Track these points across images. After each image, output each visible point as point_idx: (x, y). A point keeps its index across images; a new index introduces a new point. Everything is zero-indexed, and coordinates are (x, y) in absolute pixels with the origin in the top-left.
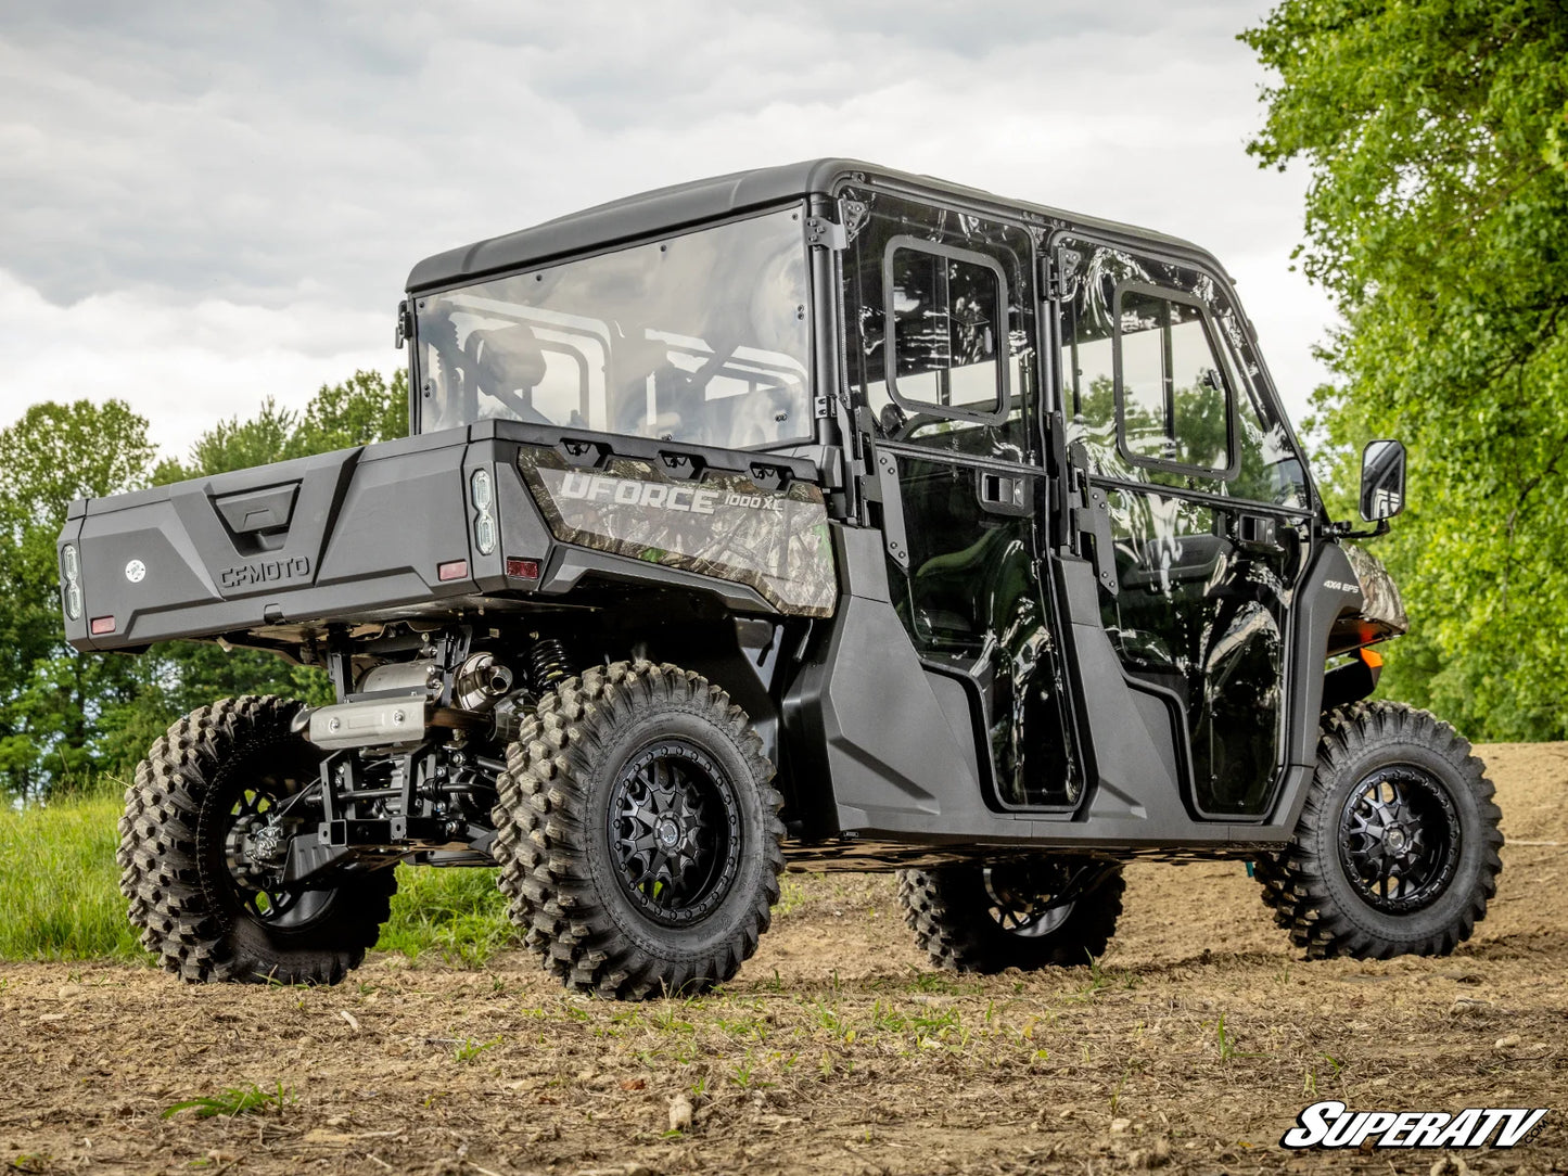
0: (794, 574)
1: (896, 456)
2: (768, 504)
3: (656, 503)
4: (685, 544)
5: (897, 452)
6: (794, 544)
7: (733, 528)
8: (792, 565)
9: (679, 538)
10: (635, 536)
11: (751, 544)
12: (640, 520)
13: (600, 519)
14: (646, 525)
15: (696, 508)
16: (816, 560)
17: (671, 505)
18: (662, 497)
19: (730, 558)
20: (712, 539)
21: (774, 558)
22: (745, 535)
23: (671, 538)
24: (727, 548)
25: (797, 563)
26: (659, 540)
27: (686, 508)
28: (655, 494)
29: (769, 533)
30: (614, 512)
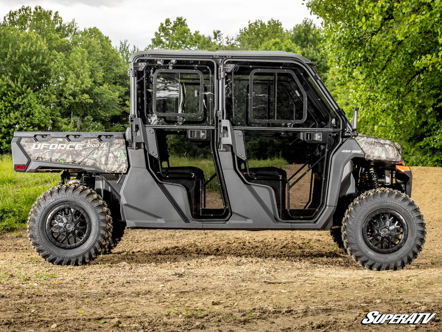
0: (110, 163)
1: (154, 129)
2: (102, 146)
3: (63, 148)
4: (72, 157)
5: (155, 127)
6: (111, 155)
7: (89, 153)
8: (110, 160)
9: (70, 156)
10: (56, 157)
11: (95, 156)
12: (57, 153)
13: (44, 154)
14: (59, 154)
15: (76, 148)
16: (119, 159)
17: (68, 148)
18: (65, 147)
19: (88, 160)
20: (81, 156)
21: (103, 160)
22: (93, 154)
23: (68, 157)
24: (87, 157)
25: (112, 160)
26: (64, 157)
27: (73, 149)
28: (62, 146)
29: (102, 153)
30: (49, 152)
